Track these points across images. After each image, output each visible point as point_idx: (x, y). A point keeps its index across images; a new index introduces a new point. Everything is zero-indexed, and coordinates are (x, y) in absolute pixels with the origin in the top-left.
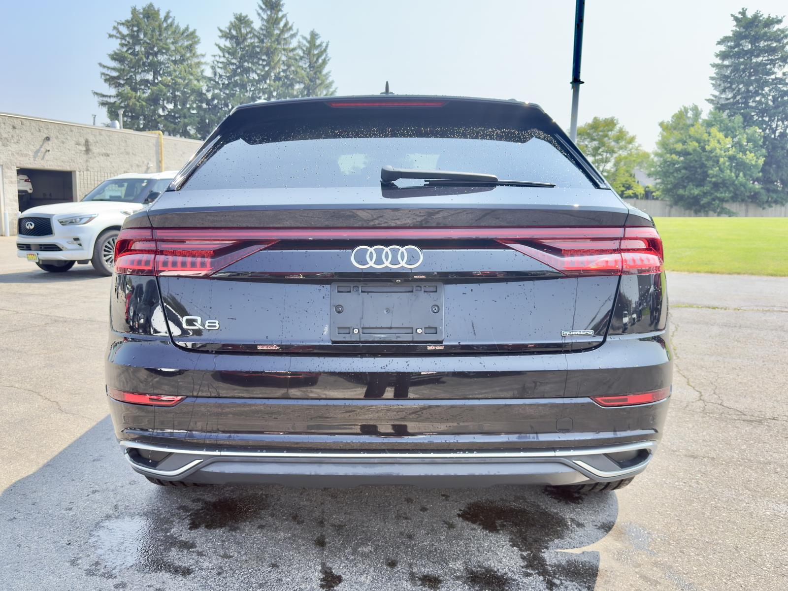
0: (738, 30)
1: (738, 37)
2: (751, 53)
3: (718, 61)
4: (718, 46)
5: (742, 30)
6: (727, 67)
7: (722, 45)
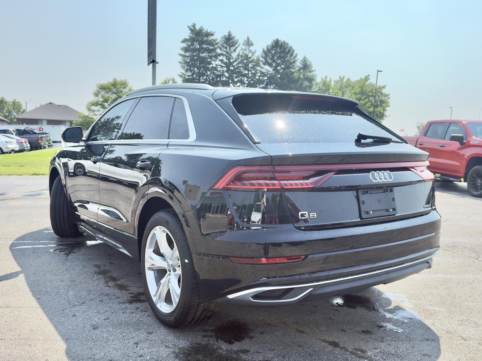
0: (192, 35)
1: (192, 40)
2: (199, 50)
3: (183, 53)
4: (182, 44)
5: (194, 36)
6: (188, 57)
7: (184, 43)
